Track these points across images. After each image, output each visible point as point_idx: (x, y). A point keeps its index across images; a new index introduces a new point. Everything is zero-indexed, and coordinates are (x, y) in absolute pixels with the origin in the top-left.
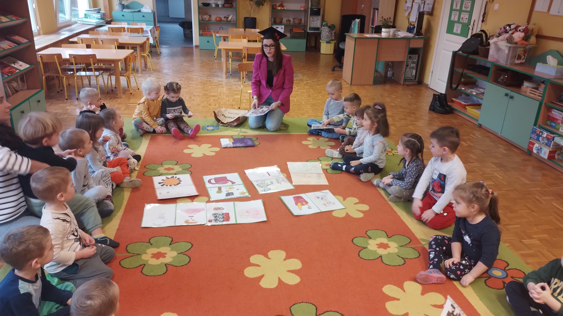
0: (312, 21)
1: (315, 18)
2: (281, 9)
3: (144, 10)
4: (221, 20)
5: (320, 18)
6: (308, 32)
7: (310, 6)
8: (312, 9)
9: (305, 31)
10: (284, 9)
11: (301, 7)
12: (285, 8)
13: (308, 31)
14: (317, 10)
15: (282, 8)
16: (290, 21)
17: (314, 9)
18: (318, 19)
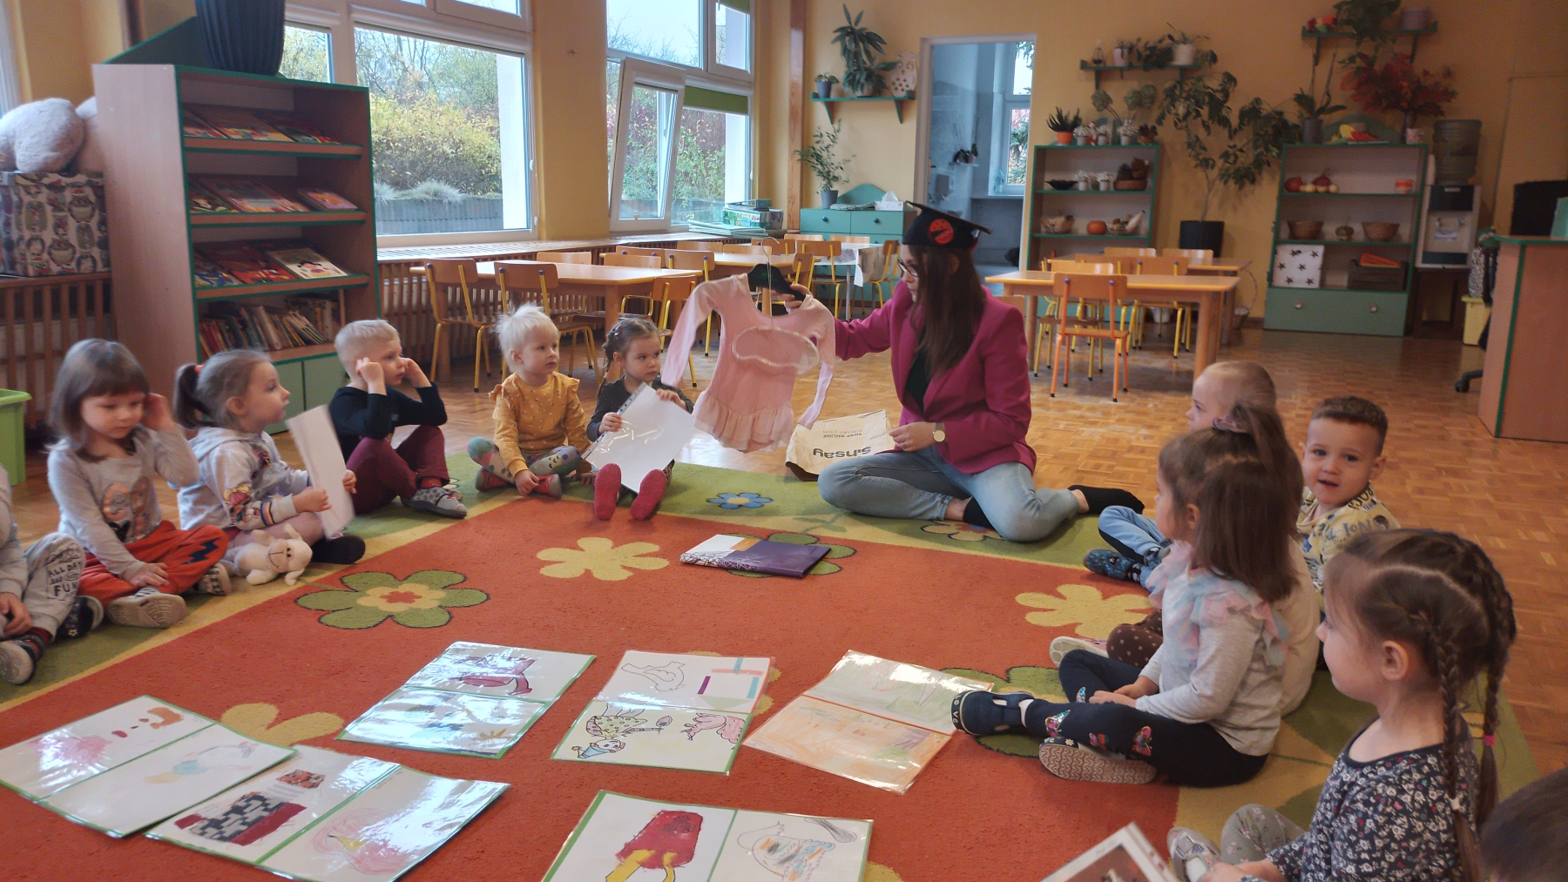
0: (1440, 231)
1: (1451, 220)
2: (1316, 192)
3: (883, 205)
4: (1103, 230)
5: (1470, 219)
6: (1416, 269)
7: (1430, 180)
8: (1437, 189)
9: (1406, 265)
10: (1328, 192)
11: (1398, 185)
12: (1333, 188)
13: (1420, 264)
14: (1458, 190)
15: (1321, 189)
16: (1350, 231)
17: (1446, 190)
18: (1461, 225)
